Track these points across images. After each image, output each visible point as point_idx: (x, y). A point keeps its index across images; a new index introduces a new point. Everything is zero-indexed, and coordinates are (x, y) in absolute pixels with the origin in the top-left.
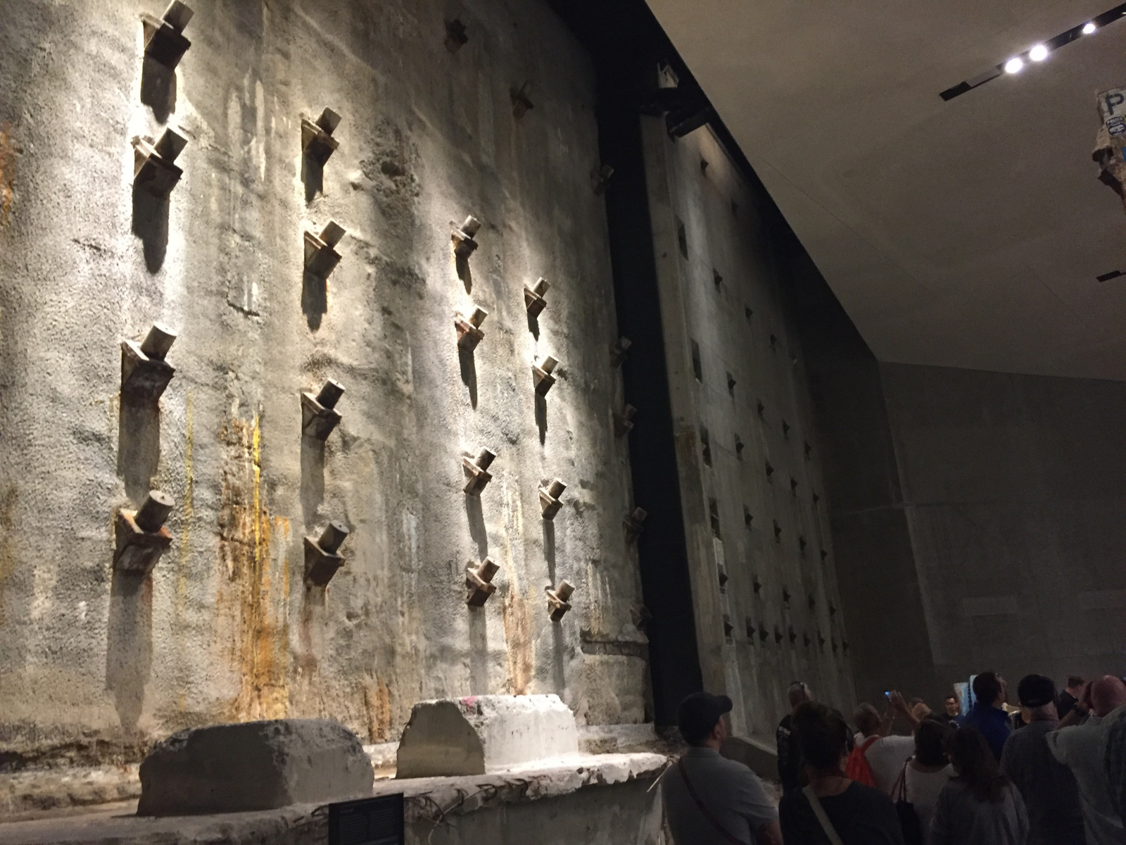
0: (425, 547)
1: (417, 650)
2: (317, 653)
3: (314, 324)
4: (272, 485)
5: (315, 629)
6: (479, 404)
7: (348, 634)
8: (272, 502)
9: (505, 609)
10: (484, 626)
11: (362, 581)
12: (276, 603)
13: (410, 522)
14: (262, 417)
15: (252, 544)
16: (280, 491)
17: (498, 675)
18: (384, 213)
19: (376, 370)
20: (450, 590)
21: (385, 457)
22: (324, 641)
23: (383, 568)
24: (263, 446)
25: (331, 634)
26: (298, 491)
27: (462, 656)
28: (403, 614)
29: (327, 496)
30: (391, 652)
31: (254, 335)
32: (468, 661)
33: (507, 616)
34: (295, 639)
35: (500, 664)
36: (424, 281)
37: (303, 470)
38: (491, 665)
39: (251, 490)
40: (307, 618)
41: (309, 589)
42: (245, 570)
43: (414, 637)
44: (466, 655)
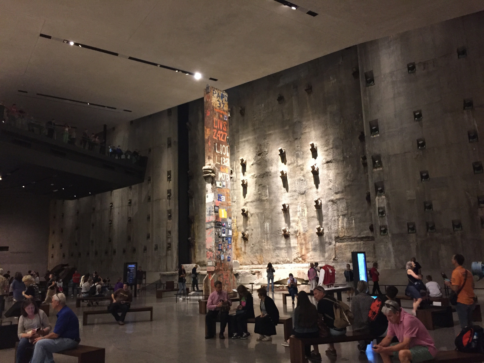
0: (271, 228)
1: (270, 249)
2: (246, 251)
3: (245, 197)
4: (238, 227)
5: (247, 248)
6: (289, 191)
7: (252, 248)
8: (238, 230)
9: (297, 237)
10: (290, 241)
11: (254, 239)
12: (239, 245)
13: (267, 225)
14: (237, 217)
15: (235, 237)
16: (239, 228)
17: (295, 251)
18: (259, 165)
19: (256, 199)
20: (279, 235)
21: (260, 215)
22: (248, 249)
23: (259, 235)
24: (237, 222)
25: (250, 248)
26: (242, 227)
27: (284, 248)
28: (265, 242)
29: (248, 226)
30: (262, 250)
31: (235, 205)
32: (286, 249)
33: (298, 238)
34: (243, 249)
35: (295, 249)
36: (270, 172)
37: (243, 223)
38: (293, 250)
39: (235, 229)
40: (245, 246)
41: (245, 242)
42: (234, 241)
43: (269, 246)
44: (285, 248)
